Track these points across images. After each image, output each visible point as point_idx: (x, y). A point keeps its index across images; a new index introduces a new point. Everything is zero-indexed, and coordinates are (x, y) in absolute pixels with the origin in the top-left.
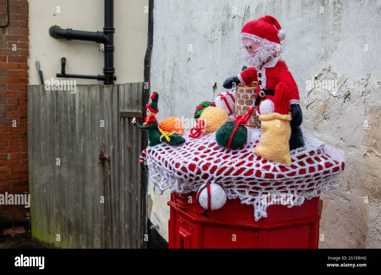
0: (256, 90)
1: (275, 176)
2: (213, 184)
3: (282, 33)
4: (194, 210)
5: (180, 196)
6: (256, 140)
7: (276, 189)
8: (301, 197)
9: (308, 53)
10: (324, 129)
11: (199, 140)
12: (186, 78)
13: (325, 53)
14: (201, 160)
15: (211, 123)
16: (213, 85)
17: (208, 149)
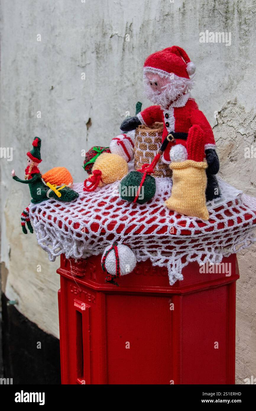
0: (161, 133)
1: (192, 232)
2: (121, 246)
3: (192, 67)
4: (95, 277)
5: (76, 261)
6: (164, 191)
7: (192, 247)
8: (219, 255)
9: (209, 82)
10: (231, 173)
11: (96, 193)
12: (49, 112)
13: (229, 84)
14: (103, 218)
15: (109, 173)
16: (87, 121)
17: (109, 204)
